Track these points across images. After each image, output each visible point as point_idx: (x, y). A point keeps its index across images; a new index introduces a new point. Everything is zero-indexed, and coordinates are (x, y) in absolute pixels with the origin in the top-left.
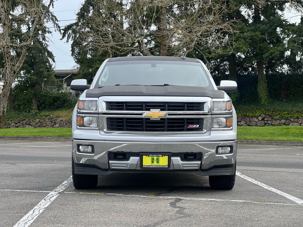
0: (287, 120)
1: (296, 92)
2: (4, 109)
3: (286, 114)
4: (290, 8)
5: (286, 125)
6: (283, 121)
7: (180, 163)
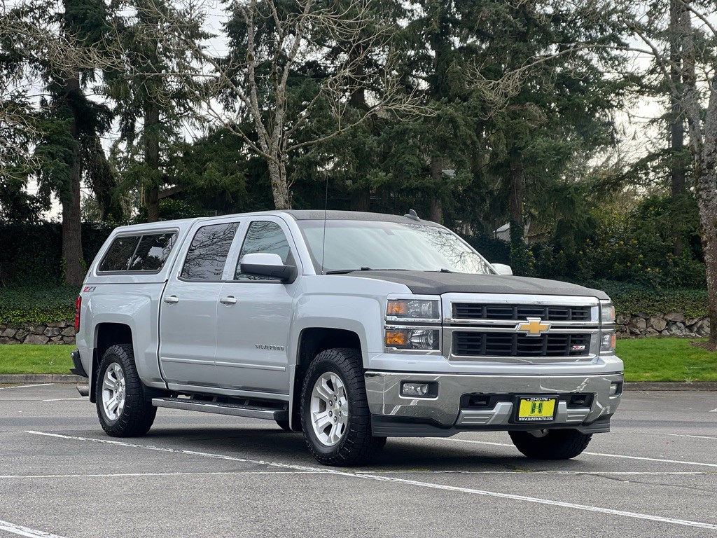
0: (19, 329)
1: (30, 267)
3: (16, 316)
4: (33, 78)
5: (16, 339)
6: (10, 332)
7: (567, 413)
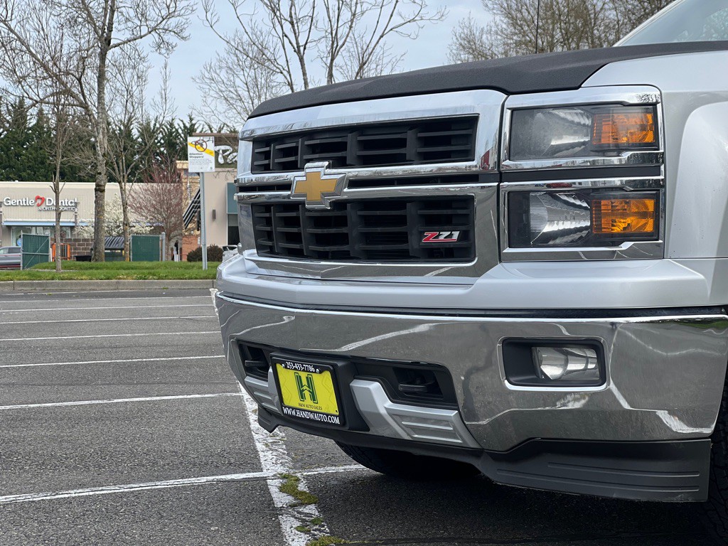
7: (383, 411)
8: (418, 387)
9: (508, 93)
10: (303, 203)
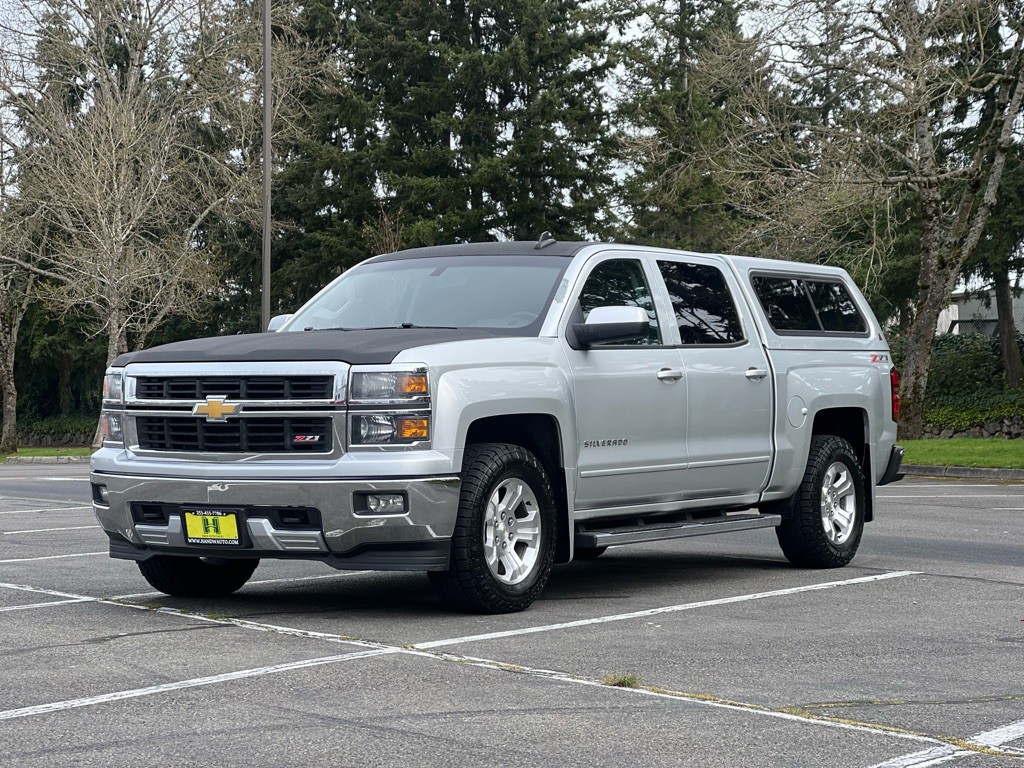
2: (917, 378)
7: (270, 535)
8: (296, 520)
9: (351, 364)
10: (205, 419)
